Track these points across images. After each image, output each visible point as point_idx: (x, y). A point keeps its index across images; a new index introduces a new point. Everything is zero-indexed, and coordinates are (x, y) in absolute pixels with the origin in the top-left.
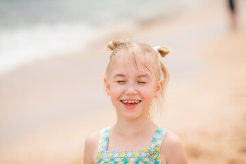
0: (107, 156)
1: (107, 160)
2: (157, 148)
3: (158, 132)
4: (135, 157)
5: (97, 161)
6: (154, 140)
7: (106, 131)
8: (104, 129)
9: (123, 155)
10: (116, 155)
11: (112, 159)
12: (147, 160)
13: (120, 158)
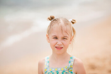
0: (49, 70)
1: (49, 72)
2: (71, 66)
3: (71, 58)
4: (61, 70)
5: (45, 72)
6: (70, 62)
7: (48, 58)
8: (47, 57)
9: (56, 70)
10: (53, 70)
11: (51, 72)
12: (67, 71)
13: (55, 71)
